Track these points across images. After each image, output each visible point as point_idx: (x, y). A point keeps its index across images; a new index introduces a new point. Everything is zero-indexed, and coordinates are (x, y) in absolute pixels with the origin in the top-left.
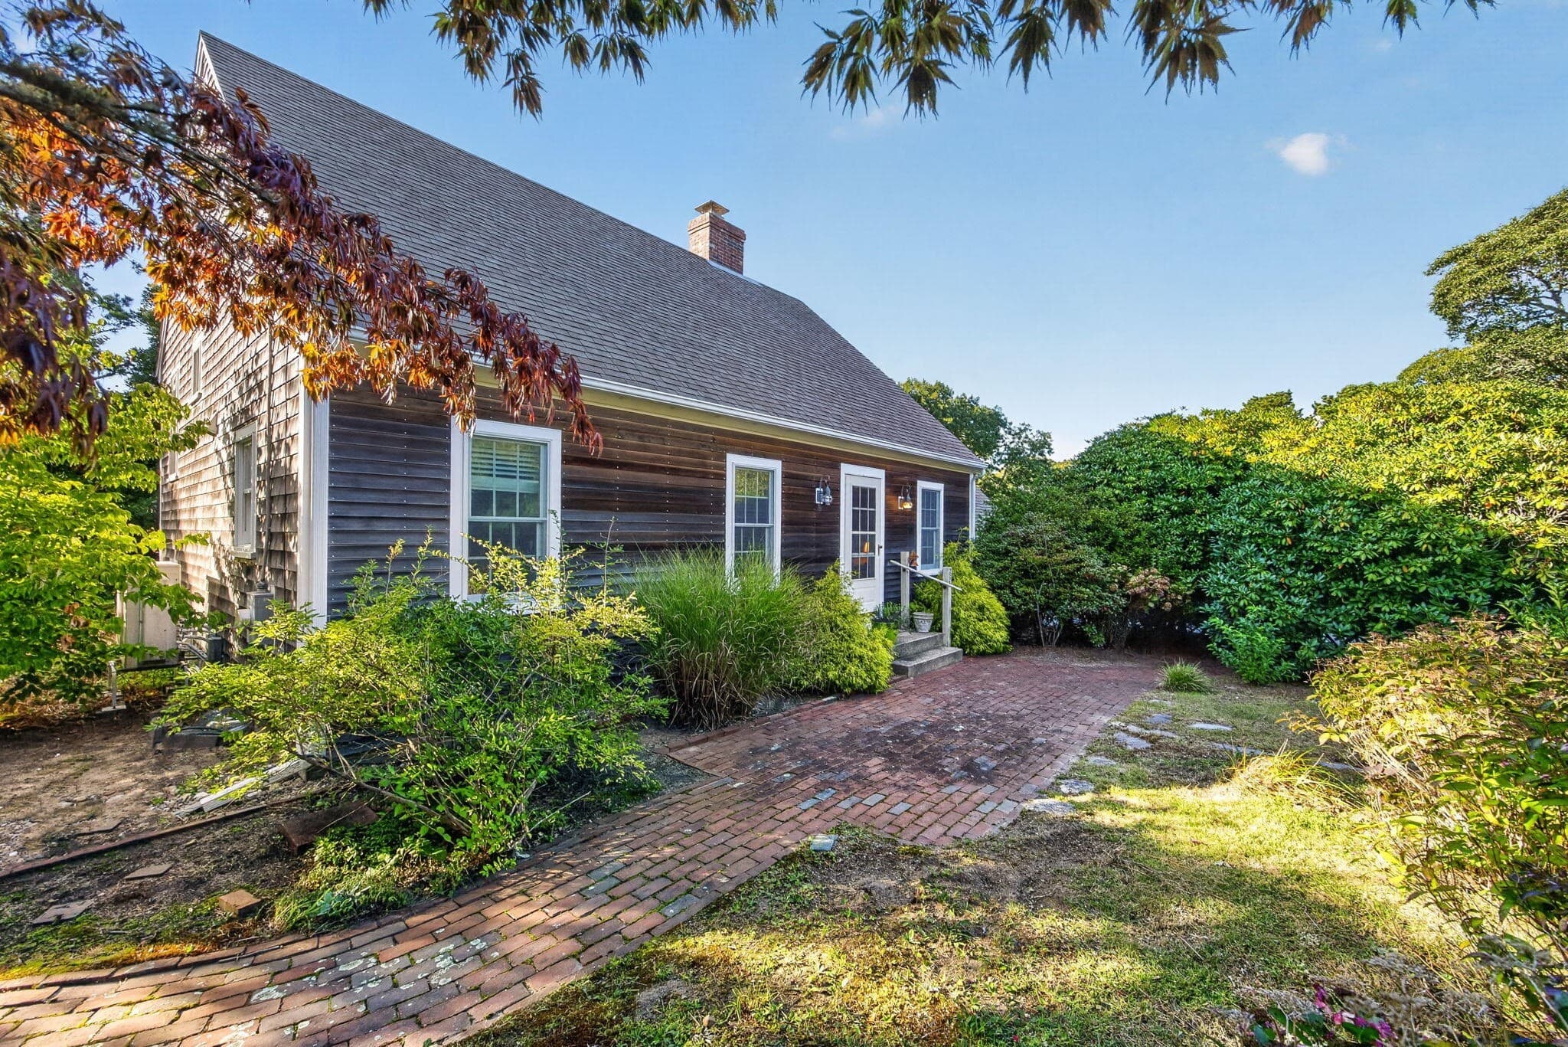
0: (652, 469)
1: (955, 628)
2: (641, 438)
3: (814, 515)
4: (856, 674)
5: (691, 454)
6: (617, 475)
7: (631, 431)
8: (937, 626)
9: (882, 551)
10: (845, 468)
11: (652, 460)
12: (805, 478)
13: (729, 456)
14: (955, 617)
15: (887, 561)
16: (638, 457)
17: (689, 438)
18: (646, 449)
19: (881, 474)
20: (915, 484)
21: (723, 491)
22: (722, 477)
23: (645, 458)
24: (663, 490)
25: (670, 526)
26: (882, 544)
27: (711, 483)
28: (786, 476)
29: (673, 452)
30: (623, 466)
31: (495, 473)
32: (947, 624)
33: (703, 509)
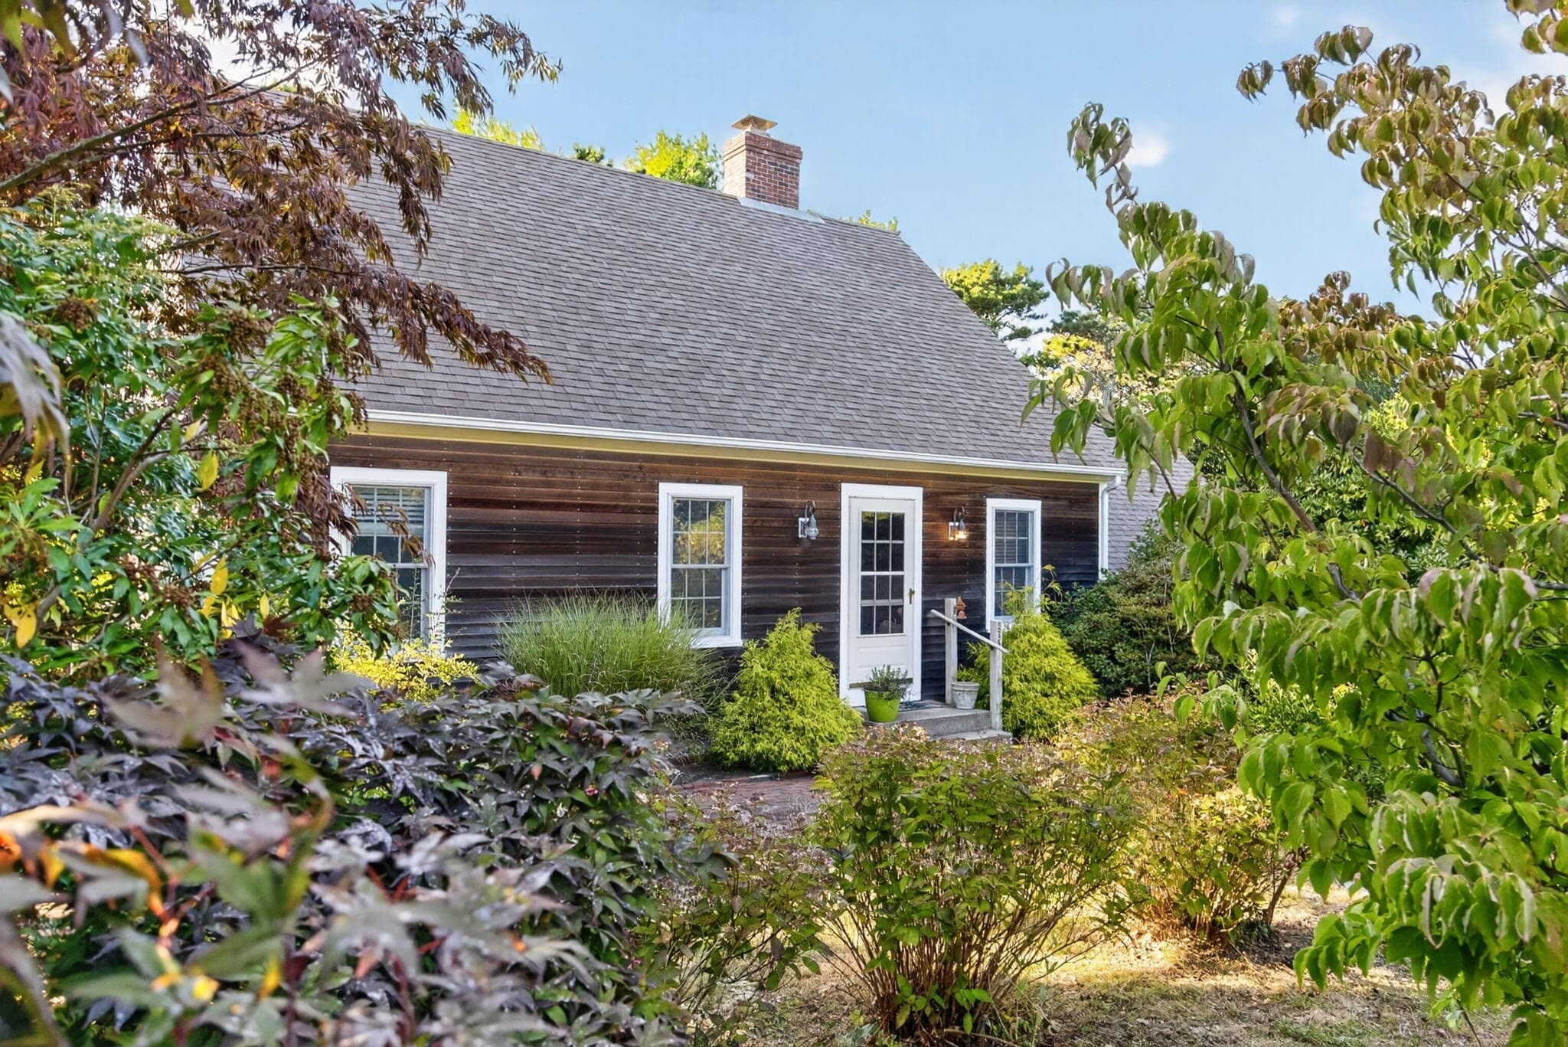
0: (558, 506)
1: (1006, 705)
2: (544, 473)
3: (797, 551)
4: (791, 749)
5: (610, 487)
6: (514, 515)
7: (531, 467)
8: (982, 699)
9: (918, 598)
10: (847, 490)
11: (560, 496)
12: (783, 506)
13: (661, 485)
14: (1006, 689)
15: (926, 610)
16: (541, 494)
17: (605, 469)
18: (549, 484)
19: (916, 493)
20: (983, 504)
21: (655, 528)
22: (654, 511)
23: (550, 496)
24: (573, 529)
25: (581, 569)
26: (918, 588)
27: (639, 519)
28: (748, 505)
29: (584, 486)
30: (520, 505)
31: (375, 519)
32: (996, 697)
33: (628, 549)
